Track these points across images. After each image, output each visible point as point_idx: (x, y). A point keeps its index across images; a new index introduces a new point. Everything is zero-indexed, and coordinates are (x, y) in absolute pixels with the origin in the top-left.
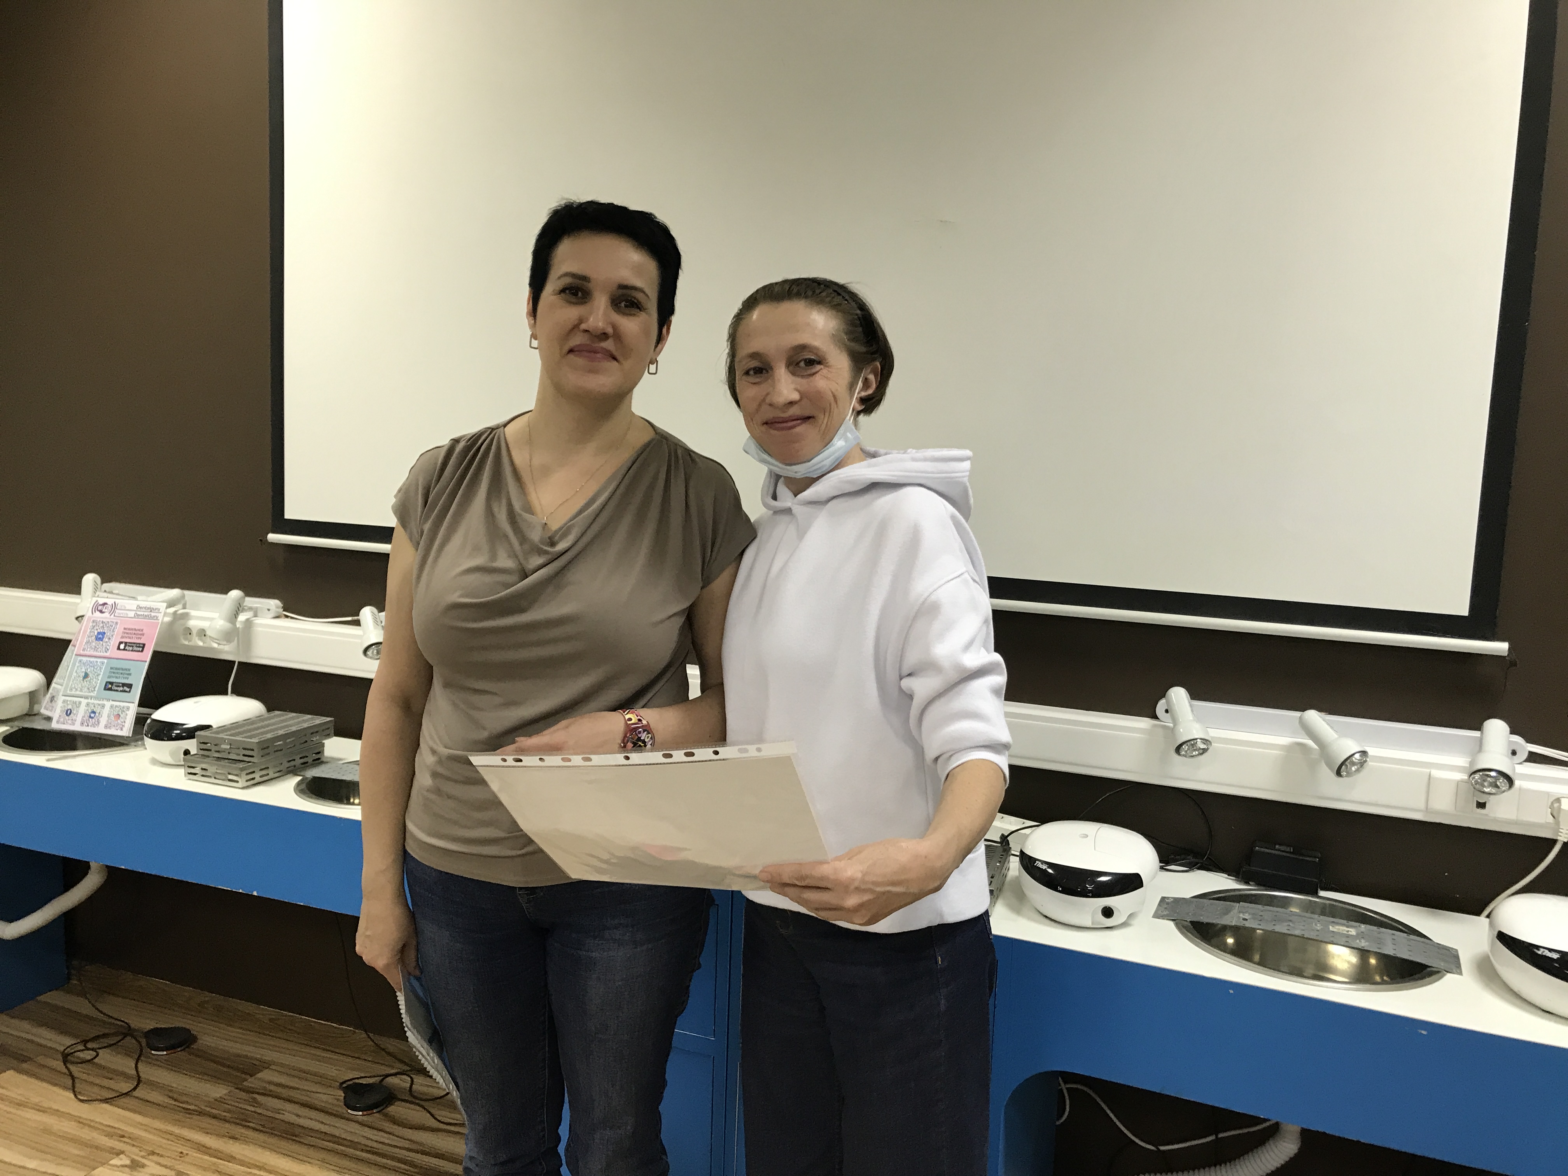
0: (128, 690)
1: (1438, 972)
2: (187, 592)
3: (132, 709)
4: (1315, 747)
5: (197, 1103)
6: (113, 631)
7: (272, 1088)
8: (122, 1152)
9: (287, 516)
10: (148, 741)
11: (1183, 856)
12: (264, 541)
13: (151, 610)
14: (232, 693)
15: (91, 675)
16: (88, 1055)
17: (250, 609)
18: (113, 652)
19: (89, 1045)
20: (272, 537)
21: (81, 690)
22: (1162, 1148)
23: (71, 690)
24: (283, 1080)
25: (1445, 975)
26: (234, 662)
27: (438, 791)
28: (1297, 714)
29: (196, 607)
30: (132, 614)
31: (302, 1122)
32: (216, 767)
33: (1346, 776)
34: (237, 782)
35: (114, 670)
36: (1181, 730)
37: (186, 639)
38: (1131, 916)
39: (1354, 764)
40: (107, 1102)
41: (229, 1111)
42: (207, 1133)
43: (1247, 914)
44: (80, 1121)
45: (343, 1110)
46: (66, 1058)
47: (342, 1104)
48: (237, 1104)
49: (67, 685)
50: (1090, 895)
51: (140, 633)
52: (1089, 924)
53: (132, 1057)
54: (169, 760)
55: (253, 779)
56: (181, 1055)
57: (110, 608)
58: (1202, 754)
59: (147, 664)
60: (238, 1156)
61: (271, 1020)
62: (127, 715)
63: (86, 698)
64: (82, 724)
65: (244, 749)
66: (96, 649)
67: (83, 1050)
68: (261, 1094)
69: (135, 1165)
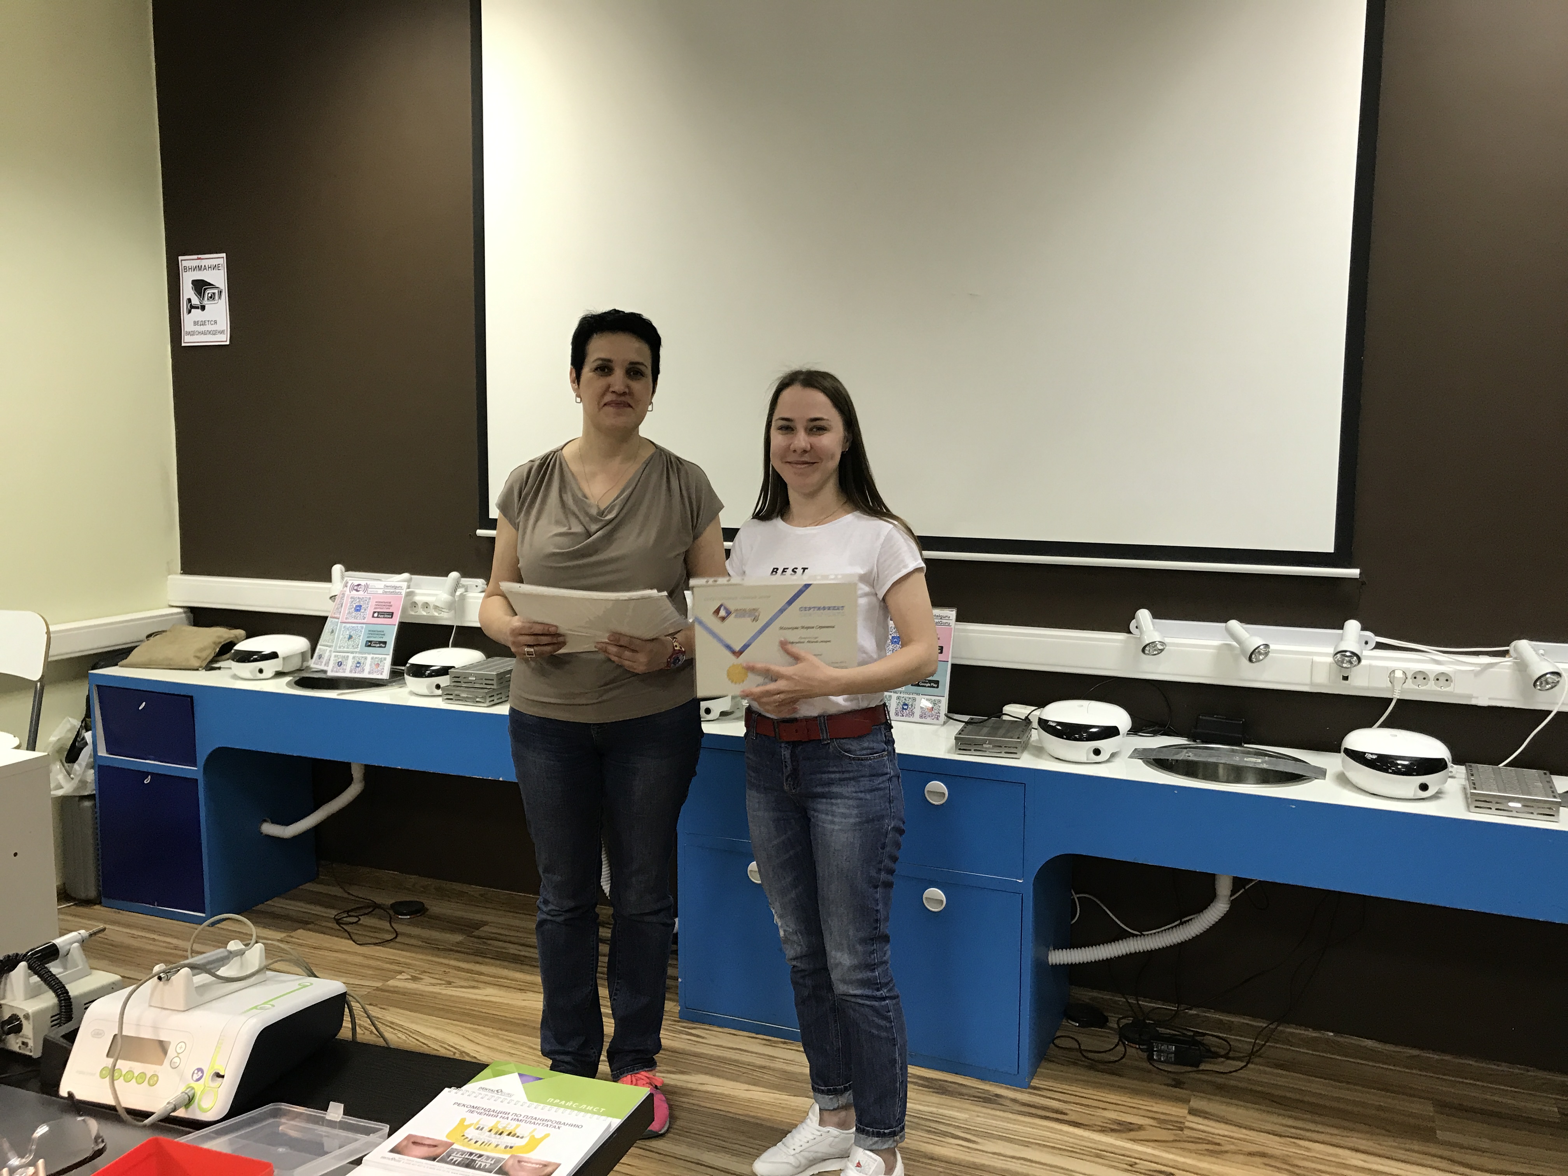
0: (383, 646)
1: (1309, 778)
2: (414, 577)
3: (388, 659)
4: (1236, 645)
5: (445, 944)
6: (368, 604)
7: (493, 935)
8: (404, 972)
10: (408, 679)
11: (1151, 726)
12: (473, 535)
13: (396, 587)
15: (354, 636)
16: (353, 919)
17: (463, 586)
18: (369, 619)
19: (352, 914)
20: (480, 532)
21: (348, 648)
22: (1145, 933)
23: (340, 647)
24: (496, 930)
25: (1314, 780)
26: (454, 626)
28: (1223, 625)
29: (419, 586)
30: (381, 591)
32: (466, 693)
33: (1256, 662)
35: (371, 632)
36: (1145, 638)
37: (412, 610)
38: (1113, 755)
39: (1260, 653)
40: (380, 945)
41: (468, 949)
42: (459, 961)
43: (1190, 755)
44: (365, 956)
46: (338, 922)
48: (473, 945)
50: (1085, 740)
51: (387, 605)
52: (1085, 760)
53: (387, 920)
54: (426, 692)
56: (423, 918)
57: (363, 587)
58: (1159, 652)
59: (396, 627)
62: (385, 664)
63: (352, 653)
64: (353, 673)
66: (355, 617)
67: (346, 917)
68: (488, 939)
69: (414, 979)
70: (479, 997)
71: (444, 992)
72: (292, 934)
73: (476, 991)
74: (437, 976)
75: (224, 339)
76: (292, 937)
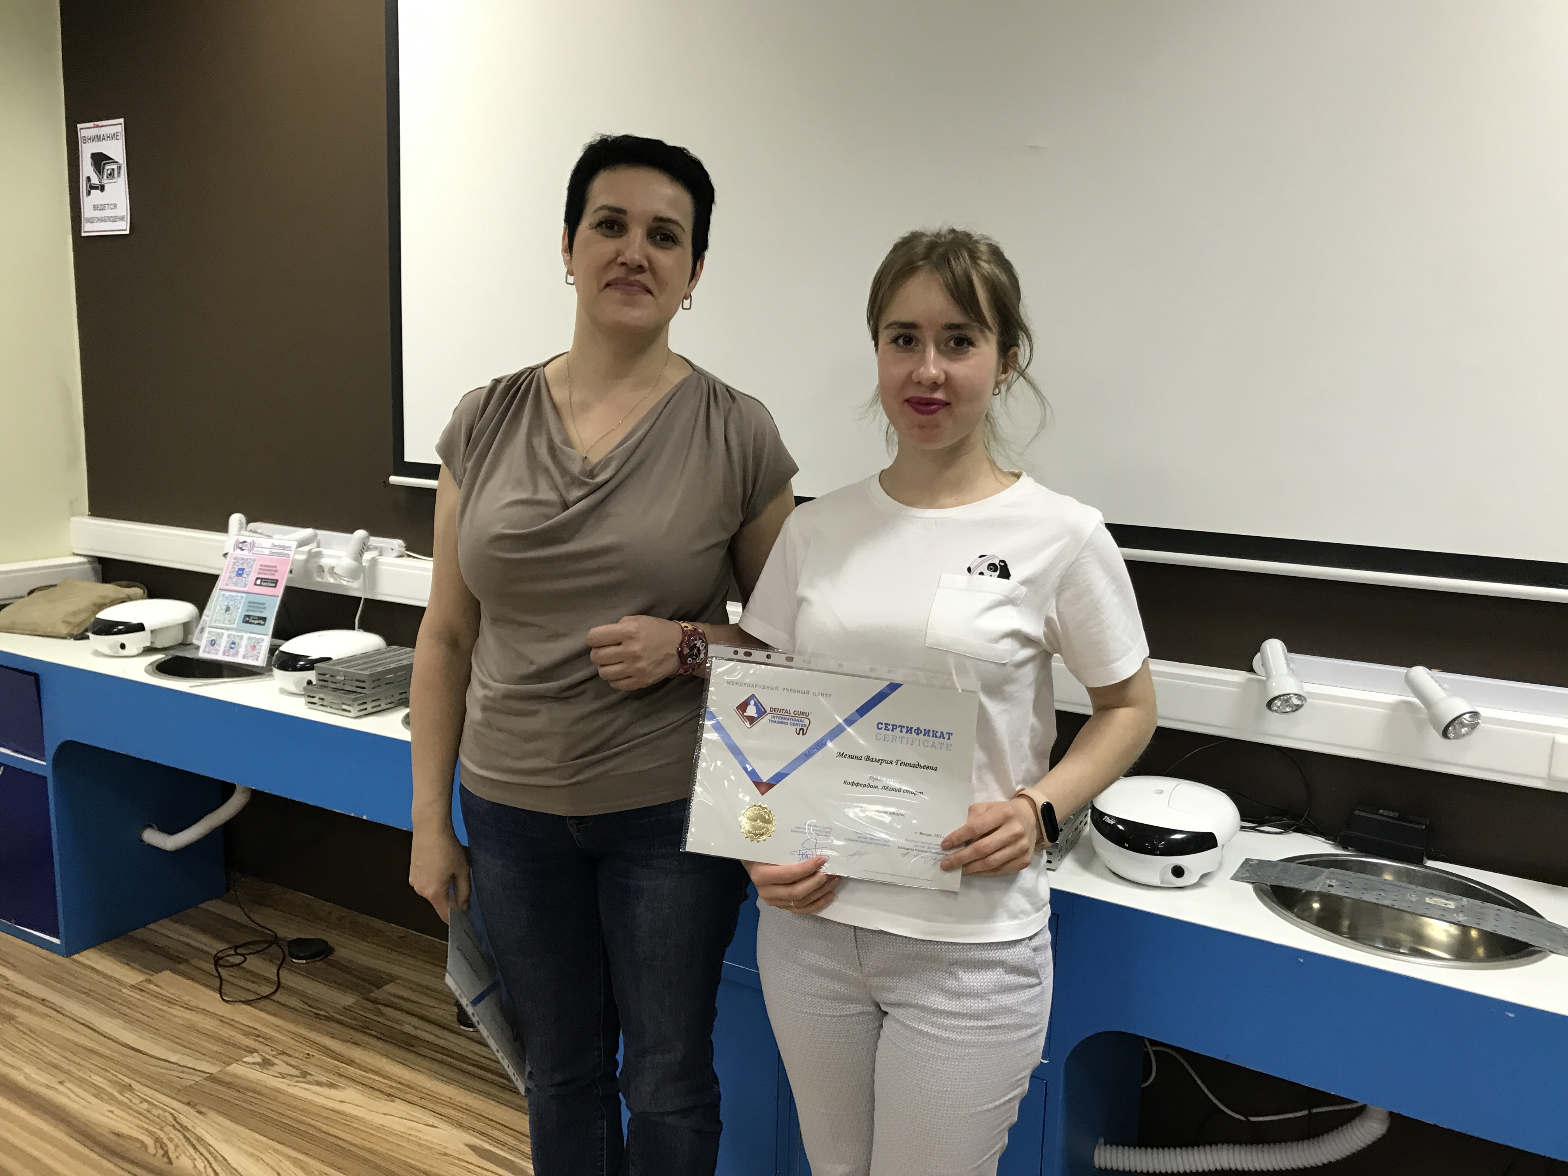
0: (262, 622)
1: (1540, 952)
2: (319, 532)
3: (266, 641)
4: (1422, 706)
5: (328, 1009)
6: (251, 568)
7: (396, 1000)
8: (256, 1051)
9: (407, 459)
10: (277, 672)
11: (1278, 818)
12: (386, 483)
13: (284, 548)
14: (359, 628)
15: (231, 608)
16: (237, 960)
17: (375, 548)
18: (250, 587)
19: (239, 951)
20: (394, 479)
21: (224, 623)
22: (1253, 1119)
23: (215, 622)
24: (406, 994)
25: (1548, 955)
26: (361, 598)
27: (488, 724)
28: (1403, 670)
29: (329, 545)
30: (267, 552)
31: (418, 1033)
32: (331, 697)
33: (1454, 738)
34: (349, 711)
36: (1274, 684)
37: (319, 576)
38: (1204, 876)
39: (1463, 725)
40: (248, 1005)
41: (355, 1019)
42: (333, 1037)
43: (1334, 881)
44: (222, 1020)
45: (456, 1025)
46: (217, 961)
47: (455, 1019)
48: (361, 1013)
49: (212, 617)
50: (1158, 852)
51: (273, 569)
52: (1157, 883)
53: (276, 964)
54: (293, 689)
55: (366, 709)
56: (320, 964)
57: (249, 546)
58: (1294, 711)
59: (279, 599)
60: (357, 1061)
61: (401, 937)
62: (261, 646)
63: (228, 629)
64: (224, 654)
65: (357, 680)
66: (236, 584)
67: (233, 955)
68: (387, 1006)
69: (266, 1063)
70: (330, 1104)
71: (291, 1090)
72: (152, 978)
73: (332, 1092)
74: (293, 1062)
75: (123, 227)
76: (149, 981)
